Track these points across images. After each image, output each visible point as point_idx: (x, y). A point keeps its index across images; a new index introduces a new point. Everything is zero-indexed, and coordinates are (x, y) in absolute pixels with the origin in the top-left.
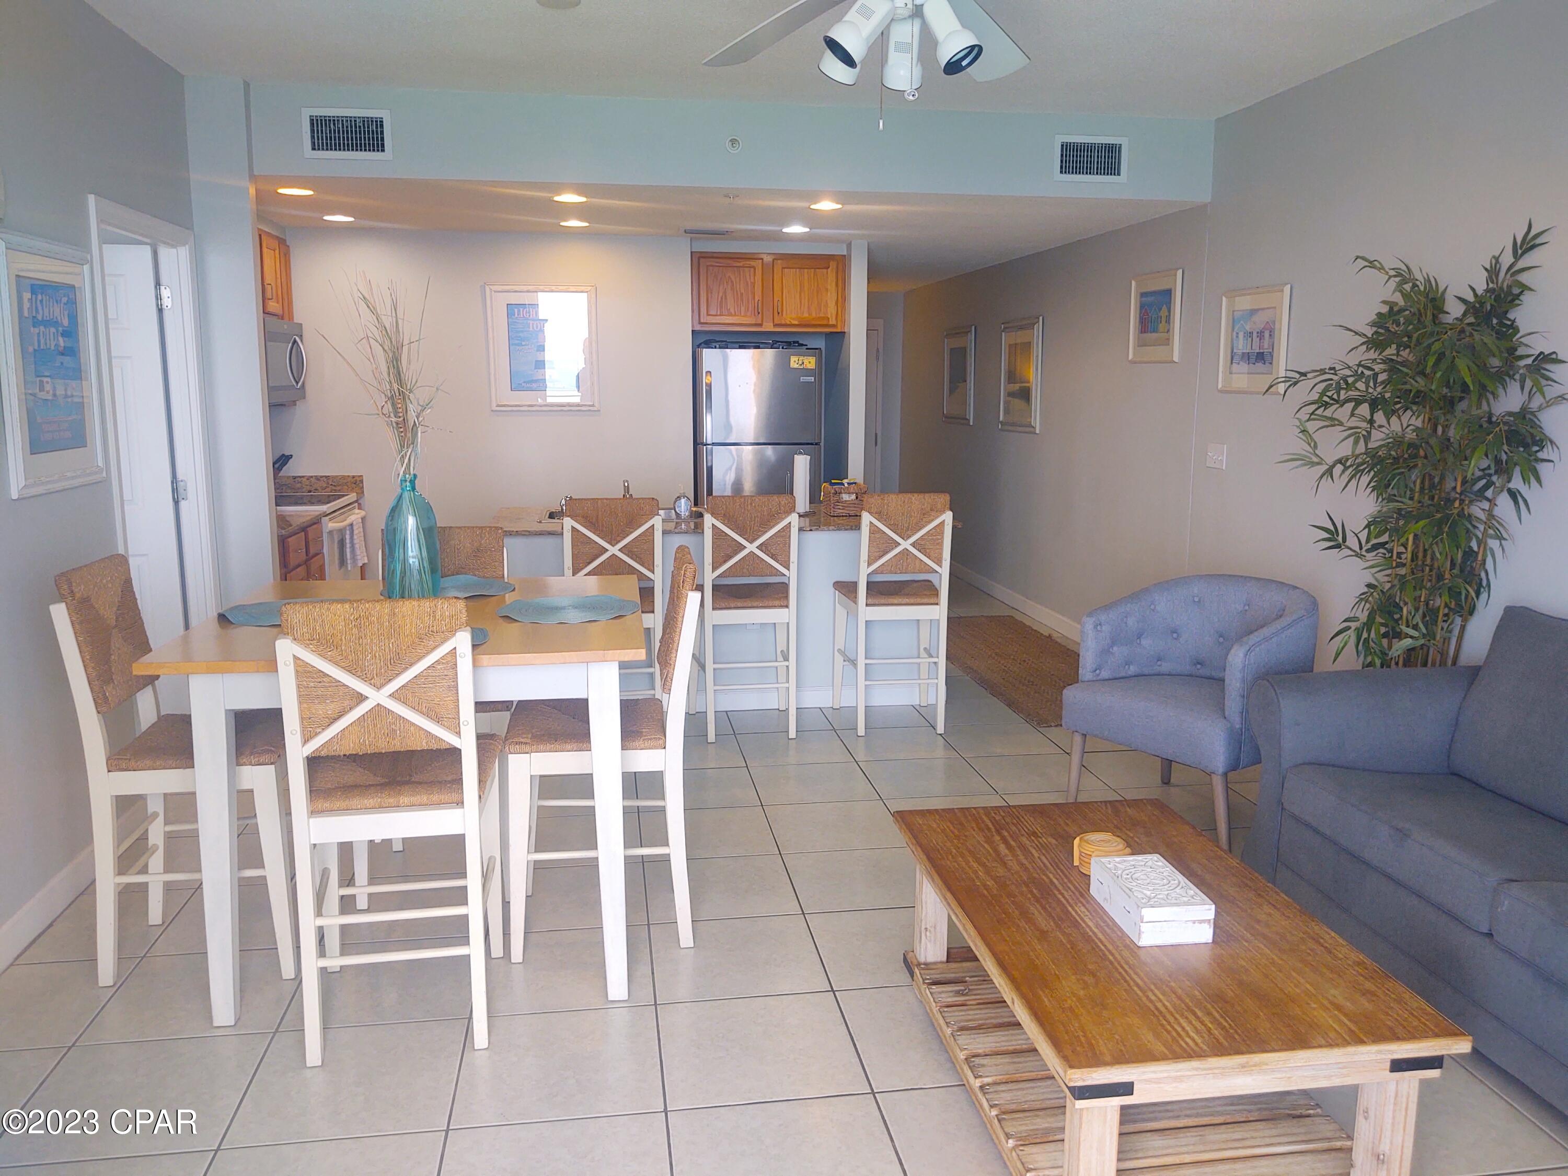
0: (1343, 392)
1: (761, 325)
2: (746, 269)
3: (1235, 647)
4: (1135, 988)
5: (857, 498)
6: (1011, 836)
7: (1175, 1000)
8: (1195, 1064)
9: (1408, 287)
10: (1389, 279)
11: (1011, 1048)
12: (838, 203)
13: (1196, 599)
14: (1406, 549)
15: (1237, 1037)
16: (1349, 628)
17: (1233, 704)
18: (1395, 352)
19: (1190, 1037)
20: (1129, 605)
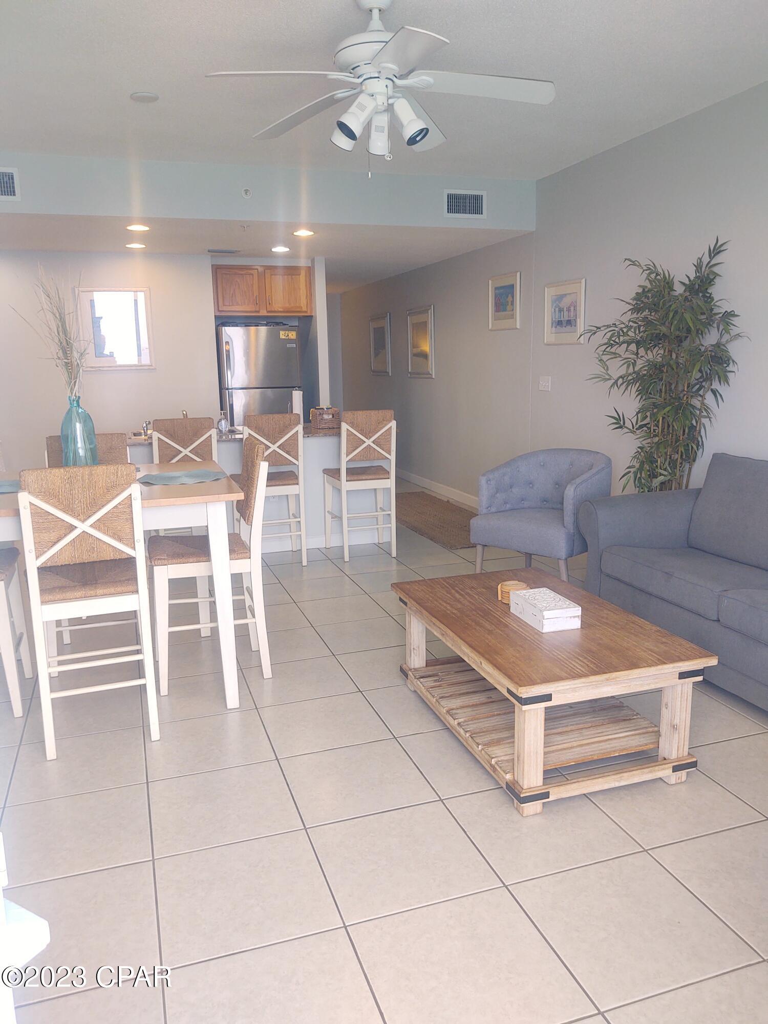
0: (621, 338)
1: (258, 312)
2: (248, 276)
3: (569, 486)
4: (545, 651)
5: (333, 417)
6: (461, 590)
7: (567, 654)
8: (583, 680)
9: (653, 276)
10: (643, 272)
11: (471, 704)
12: (311, 231)
13: (542, 464)
14: (658, 427)
15: (602, 666)
16: (630, 472)
17: (569, 519)
18: (649, 313)
19: (578, 668)
20: (505, 469)
